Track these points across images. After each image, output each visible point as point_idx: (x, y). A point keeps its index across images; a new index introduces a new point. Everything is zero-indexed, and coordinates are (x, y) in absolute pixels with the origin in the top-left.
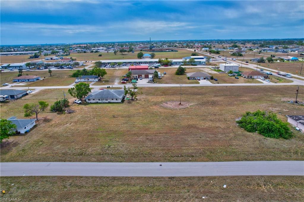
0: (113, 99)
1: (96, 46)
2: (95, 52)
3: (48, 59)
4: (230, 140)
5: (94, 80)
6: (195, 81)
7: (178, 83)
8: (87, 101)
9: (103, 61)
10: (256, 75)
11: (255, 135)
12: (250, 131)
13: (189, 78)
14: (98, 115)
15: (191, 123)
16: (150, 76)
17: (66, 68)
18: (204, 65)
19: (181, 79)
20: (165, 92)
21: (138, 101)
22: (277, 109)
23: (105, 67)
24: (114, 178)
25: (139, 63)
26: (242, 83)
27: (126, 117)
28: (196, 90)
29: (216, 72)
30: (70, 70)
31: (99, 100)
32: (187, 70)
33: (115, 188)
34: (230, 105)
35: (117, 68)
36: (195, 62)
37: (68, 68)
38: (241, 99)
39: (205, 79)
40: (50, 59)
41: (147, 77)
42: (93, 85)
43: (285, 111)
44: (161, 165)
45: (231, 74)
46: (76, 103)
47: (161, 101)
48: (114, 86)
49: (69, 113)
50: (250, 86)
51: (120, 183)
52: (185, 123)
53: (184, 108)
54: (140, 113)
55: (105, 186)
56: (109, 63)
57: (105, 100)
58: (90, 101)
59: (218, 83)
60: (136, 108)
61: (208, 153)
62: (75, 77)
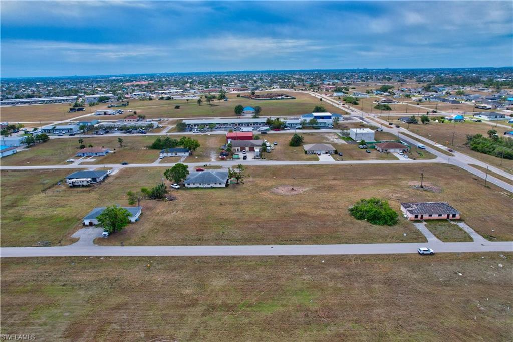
0: (216, 184)
1: (165, 85)
2: (166, 100)
3: (101, 113)
4: (338, 227)
5: (184, 155)
6: (314, 156)
7: (292, 159)
8: (186, 185)
9: (187, 122)
10: (393, 148)
11: (363, 223)
12: (358, 219)
13: (306, 153)
14: (203, 202)
15: (302, 210)
16: (257, 150)
17: (135, 131)
18: (330, 128)
19: (297, 154)
20: (276, 173)
21: (244, 186)
22: (397, 195)
23: (191, 131)
24: (234, 257)
25: (239, 125)
26: (373, 159)
27: (234, 204)
28: (313, 170)
29: (343, 142)
30: (143, 136)
31: (200, 184)
32: (306, 139)
33: (236, 264)
34: (347, 190)
35: (209, 134)
36: (317, 124)
37: (139, 133)
38: (363, 182)
39: (326, 153)
40: (103, 113)
41: (252, 150)
42: (184, 162)
43: (405, 197)
44: (272, 247)
45: (362, 145)
46: (174, 187)
47: (272, 186)
48: (212, 164)
49: (171, 200)
50: (381, 164)
51: (239, 260)
52: (295, 211)
53: (297, 194)
54: (248, 200)
55: (227, 262)
56: (195, 125)
57: (206, 184)
58: (189, 186)
59: (342, 160)
60: (243, 194)
61: (315, 238)
62: (155, 149)
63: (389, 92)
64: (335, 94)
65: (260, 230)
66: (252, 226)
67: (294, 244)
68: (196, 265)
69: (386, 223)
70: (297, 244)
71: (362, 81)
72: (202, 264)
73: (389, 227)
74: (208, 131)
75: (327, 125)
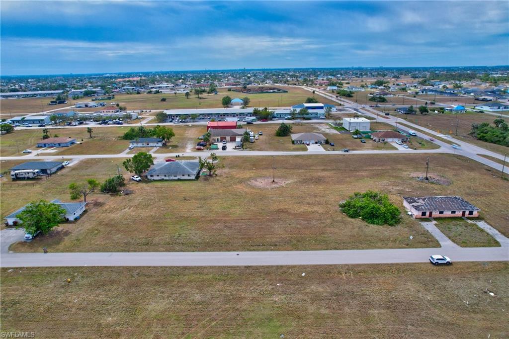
0: (183, 175)
1: (156, 81)
2: (155, 93)
3: (81, 105)
4: (325, 227)
5: (157, 145)
6: (302, 146)
7: (277, 149)
8: (149, 177)
9: (168, 112)
10: (390, 137)
11: (358, 222)
12: (352, 217)
13: (293, 142)
14: (164, 197)
15: (282, 207)
16: (238, 139)
17: (111, 122)
18: (322, 119)
19: (283, 144)
20: (256, 164)
21: (217, 178)
22: (397, 188)
23: (171, 122)
24: (185, 268)
25: (224, 116)
26: (368, 149)
27: (201, 199)
28: (300, 161)
29: (336, 132)
30: (119, 127)
31: (165, 176)
32: (294, 128)
33: (186, 277)
34: (340, 182)
35: (190, 124)
36: (308, 114)
37: (114, 123)
38: (357, 174)
39: (316, 143)
40: (84, 106)
41: (233, 139)
42: (155, 152)
43: (408, 190)
44: (238, 255)
45: (357, 134)
46: (134, 180)
47: (249, 178)
48: (186, 155)
49: (127, 194)
50: (378, 154)
51: (192, 272)
52: (274, 207)
53: (278, 188)
54: (219, 194)
55: (175, 275)
56: (177, 116)
57: (173, 176)
58: (152, 178)
59: (334, 150)
60: (215, 187)
61: (295, 242)
62: (127, 139)
63: (384, 86)
64: (329, 88)
65: (226, 232)
66: (218, 226)
67: (267, 250)
68: (133, 279)
69: (386, 222)
70: (272, 250)
71: (357, 77)
72: (142, 279)
73: (390, 228)
74: (190, 122)
75: (319, 116)
